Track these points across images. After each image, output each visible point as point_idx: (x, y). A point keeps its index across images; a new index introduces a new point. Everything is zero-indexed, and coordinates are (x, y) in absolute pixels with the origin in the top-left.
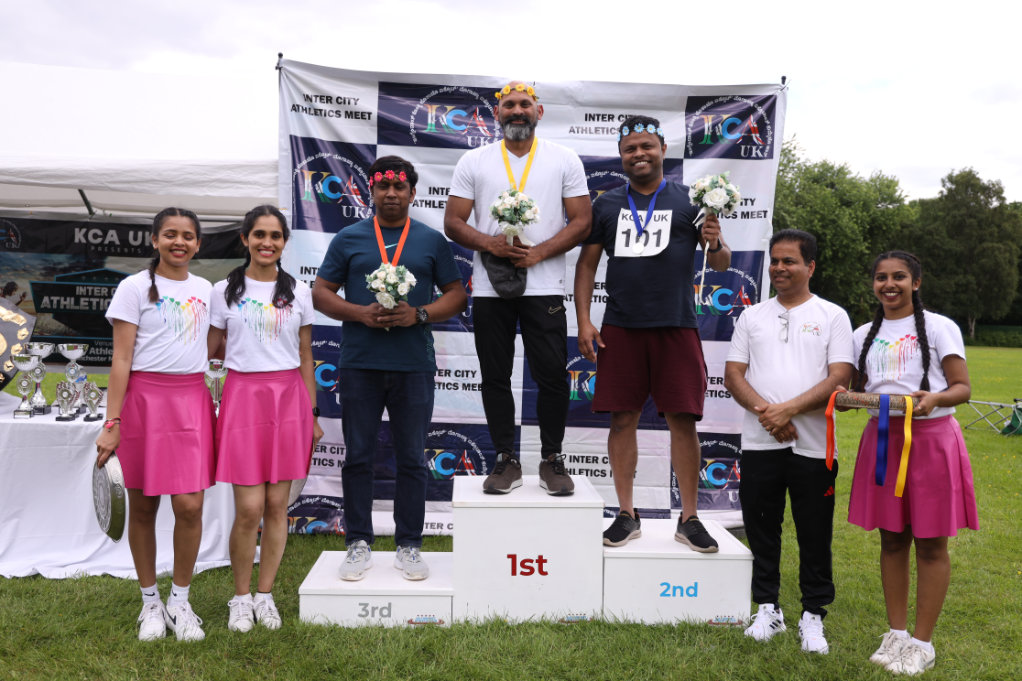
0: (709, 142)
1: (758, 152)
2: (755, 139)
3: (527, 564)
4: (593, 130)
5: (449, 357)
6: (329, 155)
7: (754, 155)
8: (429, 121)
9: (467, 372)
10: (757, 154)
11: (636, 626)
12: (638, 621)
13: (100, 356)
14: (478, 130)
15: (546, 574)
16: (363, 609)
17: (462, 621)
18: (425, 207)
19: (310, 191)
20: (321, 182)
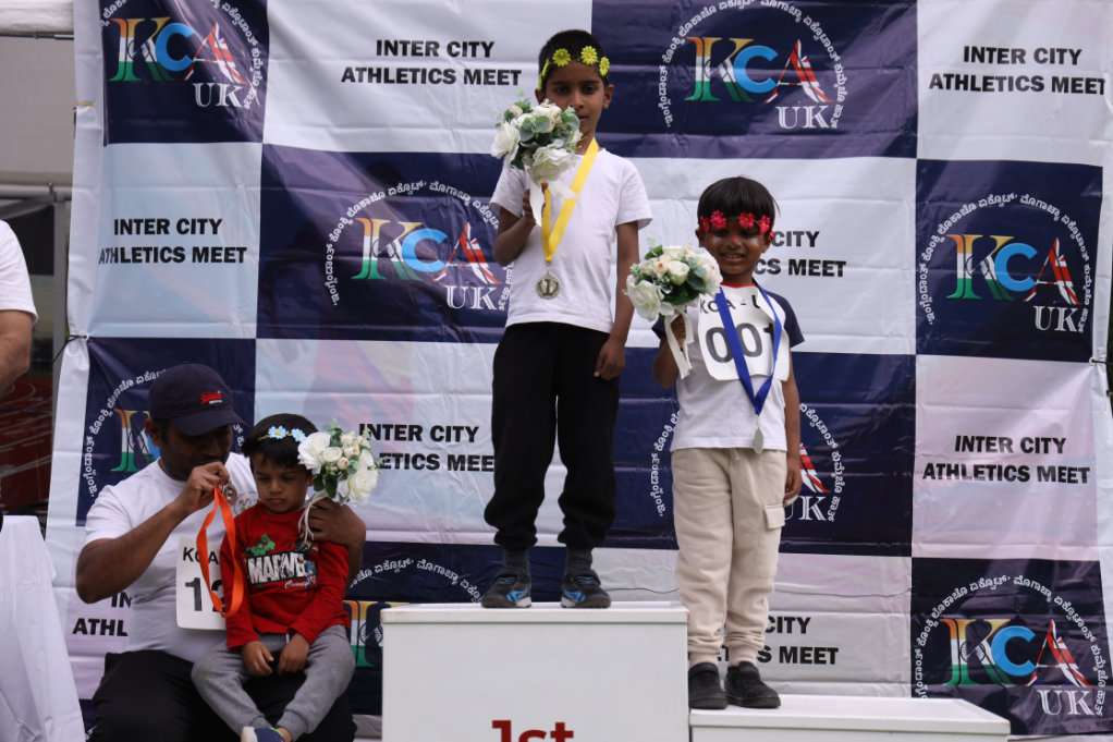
5: (417, 397)
9: (459, 429)
18: (370, 80)
19: (130, 60)
20: (154, 40)
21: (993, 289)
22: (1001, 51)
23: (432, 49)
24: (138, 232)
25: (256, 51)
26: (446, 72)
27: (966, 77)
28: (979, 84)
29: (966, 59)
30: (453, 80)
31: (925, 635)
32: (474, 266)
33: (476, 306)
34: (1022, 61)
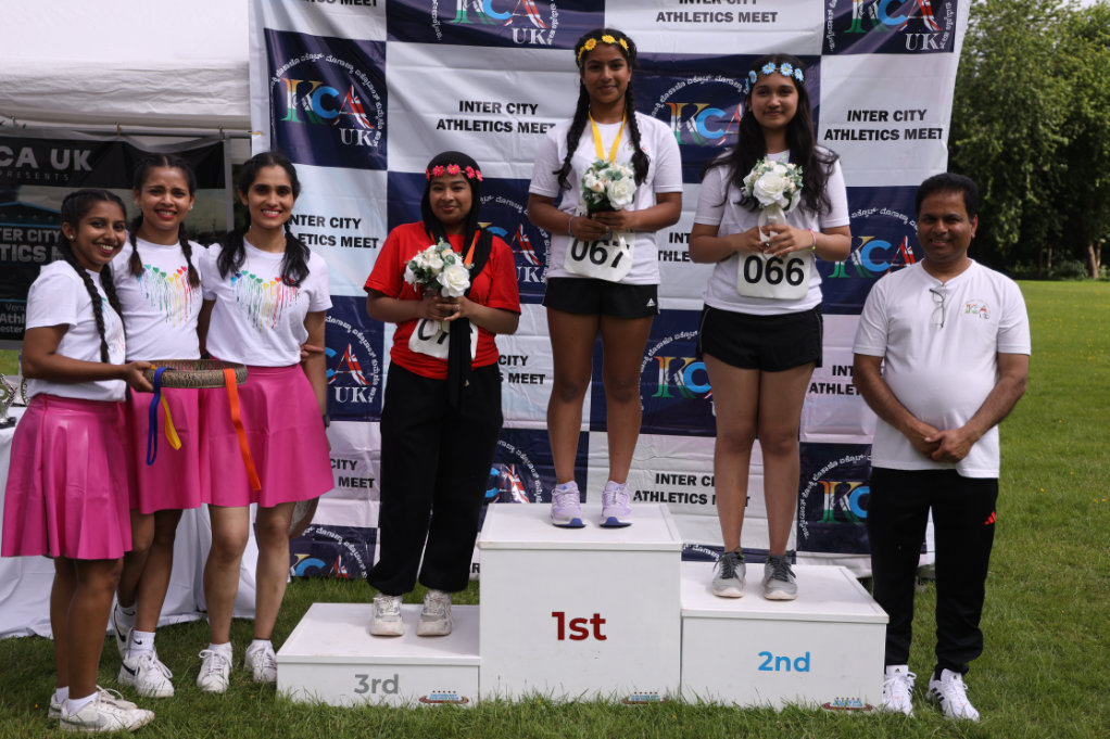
0: (859, 30)
1: (933, 42)
2: (927, 24)
3: (578, 625)
4: (691, 17)
6: (320, 56)
7: (925, 47)
8: (459, 8)
9: (516, 357)
10: (929, 45)
11: (725, 709)
12: (729, 703)
13: (14, 325)
14: (528, 19)
15: (604, 638)
16: (361, 683)
17: (493, 699)
18: (456, 129)
19: (294, 108)
20: (311, 95)
21: (859, 270)
22: (872, 112)
23: (497, 108)
24: (303, 224)
25: (378, 104)
26: (506, 124)
27: (848, 131)
28: (857, 135)
29: (849, 119)
30: (511, 129)
31: (807, 491)
32: (525, 252)
33: (527, 280)
34: (886, 120)
